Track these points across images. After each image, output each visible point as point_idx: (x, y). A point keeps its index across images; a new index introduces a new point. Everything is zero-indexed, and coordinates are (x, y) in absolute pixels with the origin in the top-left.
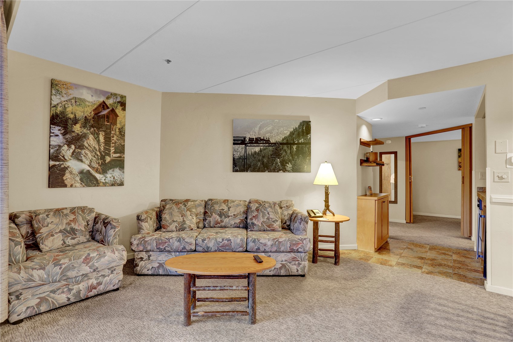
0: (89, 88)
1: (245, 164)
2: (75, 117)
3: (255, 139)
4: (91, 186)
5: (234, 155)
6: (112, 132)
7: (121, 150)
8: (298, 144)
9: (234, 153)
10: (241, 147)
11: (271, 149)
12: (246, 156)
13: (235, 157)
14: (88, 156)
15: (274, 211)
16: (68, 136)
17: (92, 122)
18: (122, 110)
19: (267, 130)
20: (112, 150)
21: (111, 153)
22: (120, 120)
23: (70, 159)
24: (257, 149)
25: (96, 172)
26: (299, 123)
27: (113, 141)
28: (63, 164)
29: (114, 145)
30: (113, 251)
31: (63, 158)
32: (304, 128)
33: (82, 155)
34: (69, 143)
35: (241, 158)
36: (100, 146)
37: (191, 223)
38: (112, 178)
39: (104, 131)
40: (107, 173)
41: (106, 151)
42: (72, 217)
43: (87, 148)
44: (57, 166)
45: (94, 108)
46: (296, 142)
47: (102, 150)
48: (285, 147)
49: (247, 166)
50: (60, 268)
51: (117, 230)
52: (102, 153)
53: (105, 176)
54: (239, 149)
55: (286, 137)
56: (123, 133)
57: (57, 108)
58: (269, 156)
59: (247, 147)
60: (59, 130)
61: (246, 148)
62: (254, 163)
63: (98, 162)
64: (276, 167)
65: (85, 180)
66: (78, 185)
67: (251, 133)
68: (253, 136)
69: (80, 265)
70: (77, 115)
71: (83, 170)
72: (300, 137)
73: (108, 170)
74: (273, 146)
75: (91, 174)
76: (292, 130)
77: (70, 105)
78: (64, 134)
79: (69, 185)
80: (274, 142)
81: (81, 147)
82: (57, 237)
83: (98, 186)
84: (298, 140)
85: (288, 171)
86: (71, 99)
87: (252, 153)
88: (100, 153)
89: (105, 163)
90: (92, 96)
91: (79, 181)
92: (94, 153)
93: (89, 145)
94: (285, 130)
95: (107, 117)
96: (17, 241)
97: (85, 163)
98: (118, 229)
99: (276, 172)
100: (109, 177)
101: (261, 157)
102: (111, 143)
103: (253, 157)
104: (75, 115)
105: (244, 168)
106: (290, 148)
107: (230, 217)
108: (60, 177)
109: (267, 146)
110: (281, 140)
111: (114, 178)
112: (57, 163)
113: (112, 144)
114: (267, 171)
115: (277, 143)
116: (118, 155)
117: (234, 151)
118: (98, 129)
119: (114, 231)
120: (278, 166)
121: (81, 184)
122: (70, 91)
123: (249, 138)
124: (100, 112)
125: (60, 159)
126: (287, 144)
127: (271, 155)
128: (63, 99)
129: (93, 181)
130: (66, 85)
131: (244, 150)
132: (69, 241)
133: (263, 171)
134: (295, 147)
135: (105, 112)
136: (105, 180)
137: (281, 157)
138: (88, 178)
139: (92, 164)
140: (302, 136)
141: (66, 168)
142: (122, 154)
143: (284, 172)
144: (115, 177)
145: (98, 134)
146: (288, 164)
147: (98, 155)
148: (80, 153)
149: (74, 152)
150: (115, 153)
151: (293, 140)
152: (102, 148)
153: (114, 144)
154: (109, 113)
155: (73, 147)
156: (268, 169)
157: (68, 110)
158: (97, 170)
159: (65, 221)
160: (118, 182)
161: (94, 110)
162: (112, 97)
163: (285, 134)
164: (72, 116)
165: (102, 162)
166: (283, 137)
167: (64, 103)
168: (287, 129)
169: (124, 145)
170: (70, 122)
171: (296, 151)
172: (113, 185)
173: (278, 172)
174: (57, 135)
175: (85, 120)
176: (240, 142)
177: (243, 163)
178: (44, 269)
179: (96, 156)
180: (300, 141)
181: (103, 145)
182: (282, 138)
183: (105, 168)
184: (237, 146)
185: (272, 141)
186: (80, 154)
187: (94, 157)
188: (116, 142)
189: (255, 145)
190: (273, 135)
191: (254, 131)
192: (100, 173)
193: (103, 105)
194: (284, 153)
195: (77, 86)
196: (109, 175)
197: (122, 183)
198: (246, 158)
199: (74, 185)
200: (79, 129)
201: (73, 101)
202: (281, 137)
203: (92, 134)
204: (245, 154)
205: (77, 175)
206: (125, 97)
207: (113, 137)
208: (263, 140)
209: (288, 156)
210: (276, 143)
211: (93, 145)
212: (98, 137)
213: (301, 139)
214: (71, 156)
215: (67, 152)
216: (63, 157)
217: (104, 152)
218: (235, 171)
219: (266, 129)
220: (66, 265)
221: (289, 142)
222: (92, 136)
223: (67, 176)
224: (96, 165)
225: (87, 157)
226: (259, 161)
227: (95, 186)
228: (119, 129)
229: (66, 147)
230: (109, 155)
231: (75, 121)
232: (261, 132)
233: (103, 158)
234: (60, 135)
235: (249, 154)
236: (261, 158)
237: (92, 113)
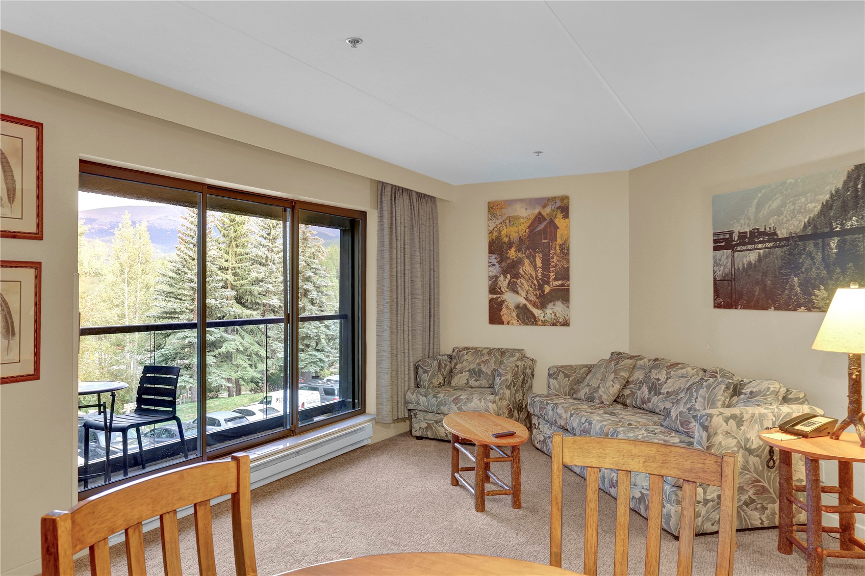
0: (522, 201)
1: (733, 290)
2: (510, 240)
3: (748, 233)
4: (528, 325)
5: (714, 272)
6: (552, 252)
7: (564, 275)
8: (844, 232)
9: (716, 268)
10: (725, 253)
11: (779, 253)
12: (733, 272)
13: (716, 277)
14: (525, 285)
15: (707, 396)
16: (504, 264)
17: (528, 242)
18: (563, 218)
19: (771, 208)
20: (552, 275)
21: (551, 280)
22: (561, 232)
23: (506, 291)
24: (753, 257)
25: (534, 306)
26: (846, 173)
27: (553, 264)
28: (500, 297)
29: (554, 269)
30: (480, 400)
31: (499, 291)
32: (859, 186)
33: (518, 286)
34: (505, 272)
35: (727, 278)
36: (537, 272)
37: (604, 393)
38: (553, 314)
39: (541, 252)
40: (546, 308)
41: (545, 279)
42: (486, 357)
43: (523, 276)
44: (494, 300)
45: (528, 224)
46: (836, 228)
47: (540, 277)
48: (810, 246)
49: (737, 296)
50: (437, 401)
51: (503, 378)
52: (540, 281)
53: (544, 312)
54: (723, 259)
55: (813, 219)
56: (565, 251)
57: (493, 233)
58: (775, 271)
59: (736, 254)
60: (496, 258)
61: (733, 256)
62: (748, 289)
63: (535, 293)
64: (790, 298)
65: (522, 316)
66: (514, 322)
67: (742, 222)
68: (746, 226)
69: (450, 403)
70: (511, 237)
71: (520, 304)
72: (849, 213)
73: (548, 304)
74: (783, 246)
75: (528, 309)
76: (827, 197)
77: (504, 227)
78: (500, 263)
79: (506, 322)
80: (785, 235)
81: (517, 276)
82: (464, 376)
83: (536, 325)
84: (842, 224)
85: (819, 308)
86: (505, 220)
87: (744, 267)
88: (538, 281)
89: (544, 294)
90: (526, 209)
91: (516, 318)
92: (530, 282)
93: (525, 273)
94: (809, 200)
95: (544, 231)
96: (425, 369)
97: (521, 295)
98: (505, 378)
99: (790, 310)
100: (548, 314)
101: (760, 274)
102: (551, 266)
103: (746, 275)
104: (510, 238)
105: (732, 299)
106: (821, 248)
107: (661, 396)
108: (497, 312)
109: (770, 248)
110: (801, 227)
111: (555, 315)
112: (495, 296)
113: (552, 268)
114: (772, 308)
115: (793, 237)
116: (560, 282)
117: (716, 263)
118: (534, 250)
119: (500, 379)
120: (794, 296)
121: (518, 321)
122: (504, 211)
123: (740, 233)
124: (536, 228)
125: (497, 291)
126: (814, 236)
127: (780, 269)
128: (498, 222)
129: (530, 318)
130: (500, 205)
131: (730, 260)
132: (472, 382)
133: (765, 308)
134: (833, 243)
135: (541, 227)
136: (544, 317)
137: (802, 273)
138: (525, 314)
139: (529, 296)
140: (853, 209)
141: (503, 302)
142: (566, 280)
143: (809, 310)
144: (557, 314)
145: (534, 257)
146: (819, 290)
147: (535, 285)
148: (515, 283)
149: (510, 282)
150: (555, 279)
151: (830, 224)
152: (540, 275)
153: (554, 267)
154: (546, 226)
155: (509, 276)
156: (774, 302)
157: (502, 233)
158: (534, 303)
159: (478, 361)
160: (561, 321)
161: (529, 227)
162: (550, 203)
163: (811, 211)
164: (506, 240)
165: (540, 293)
166: (806, 220)
167: (499, 226)
168: (815, 196)
169: (568, 268)
170: (505, 247)
171: (836, 254)
172: (554, 324)
173: (795, 310)
174: (494, 265)
175: (520, 241)
176: (723, 244)
177: (730, 288)
178: (426, 396)
179: (533, 286)
180: (848, 225)
181: (540, 270)
182: (803, 224)
183: (543, 301)
184: (719, 253)
185: (782, 233)
186: (516, 285)
187: (531, 287)
188: (556, 265)
189: (749, 247)
190: (783, 219)
191: (746, 215)
192: (538, 308)
193: (539, 218)
194: (808, 262)
195: (510, 203)
196: (548, 311)
197: (566, 322)
198: (733, 277)
199: (511, 322)
200: (514, 253)
201: (507, 221)
202: (800, 221)
203: (527, 257)
204: (733, 269)
205: (514, 310)
206: (567, 198)
207: (553, 258)
208: (764, 233)
209: (818, 269)
210: (789, 237)
211: (529, 272)
212: (535, 261)
213: (851, 219)
214: (507, 288)
215: (503, 283)
216: (500, 289)
217: (541, 279)
218: (718, 306)
219: (769, 206)
220: (440, 399)
221: (819, 231)
222: (528, 261)
223: (504, 311)
224: (533, 298)
225: (523, 288)
226: (757, 283)
227: (532, 325)
228: (560, 245)
229: (502, 278)
230: (548, 283)
231: (510, 245)
232: (760, 215)
233: (541, 287)
234: (497, 264)
235: (739, 269)
236: (760, 276)
237: (527, 231)
